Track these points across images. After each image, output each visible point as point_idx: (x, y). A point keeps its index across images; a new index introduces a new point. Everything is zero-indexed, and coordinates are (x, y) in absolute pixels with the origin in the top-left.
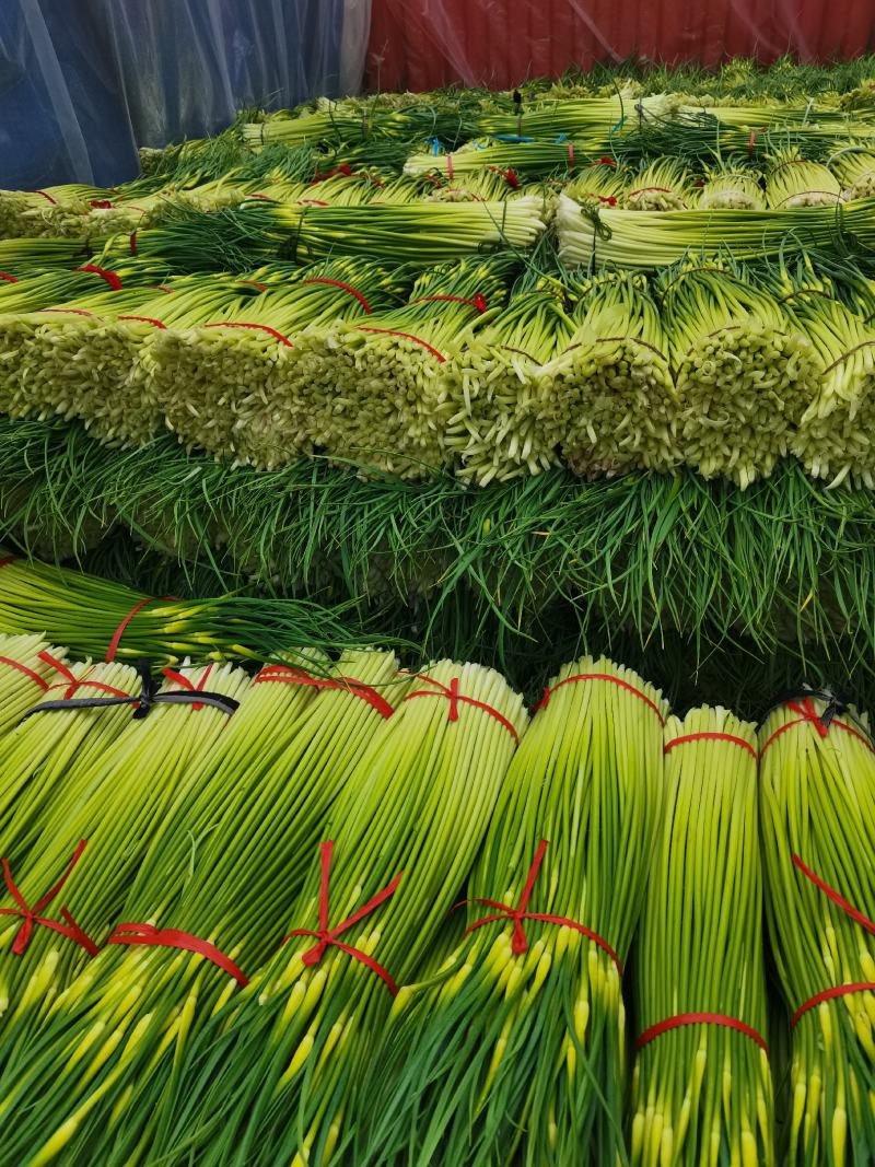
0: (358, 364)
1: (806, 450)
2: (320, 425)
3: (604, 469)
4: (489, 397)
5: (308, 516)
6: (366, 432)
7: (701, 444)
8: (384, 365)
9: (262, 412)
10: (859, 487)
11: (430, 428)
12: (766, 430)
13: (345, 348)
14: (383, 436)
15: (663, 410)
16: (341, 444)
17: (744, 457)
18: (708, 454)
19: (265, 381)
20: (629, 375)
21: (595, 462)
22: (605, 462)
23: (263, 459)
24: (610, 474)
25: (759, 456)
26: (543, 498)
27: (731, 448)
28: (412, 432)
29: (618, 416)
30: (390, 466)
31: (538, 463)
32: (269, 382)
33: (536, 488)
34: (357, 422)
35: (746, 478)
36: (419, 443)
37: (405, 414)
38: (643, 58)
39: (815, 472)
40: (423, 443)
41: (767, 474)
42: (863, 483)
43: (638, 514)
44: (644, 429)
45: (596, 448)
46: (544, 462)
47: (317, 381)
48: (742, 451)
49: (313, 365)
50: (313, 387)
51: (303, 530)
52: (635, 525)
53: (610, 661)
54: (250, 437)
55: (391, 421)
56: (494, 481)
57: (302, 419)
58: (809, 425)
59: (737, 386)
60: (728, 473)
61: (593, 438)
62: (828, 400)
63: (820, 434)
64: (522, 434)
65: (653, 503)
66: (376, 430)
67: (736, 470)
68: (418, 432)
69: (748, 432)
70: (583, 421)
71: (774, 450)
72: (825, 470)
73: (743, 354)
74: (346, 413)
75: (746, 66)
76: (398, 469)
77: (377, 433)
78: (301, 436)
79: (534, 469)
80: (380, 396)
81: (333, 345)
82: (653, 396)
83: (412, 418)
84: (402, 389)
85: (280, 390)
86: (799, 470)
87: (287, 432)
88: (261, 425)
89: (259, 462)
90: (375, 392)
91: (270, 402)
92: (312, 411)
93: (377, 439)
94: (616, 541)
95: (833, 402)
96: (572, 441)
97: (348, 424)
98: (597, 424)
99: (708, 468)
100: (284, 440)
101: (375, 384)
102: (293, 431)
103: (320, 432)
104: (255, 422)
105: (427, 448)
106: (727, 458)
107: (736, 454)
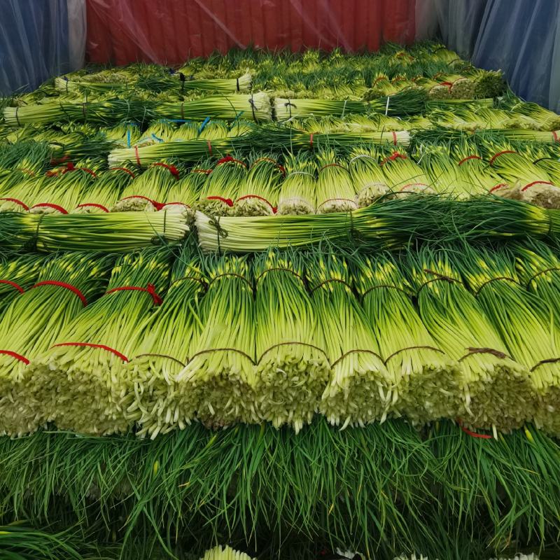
0: (70, 378)
1: (327, 411)
2: (50, 411)
3: (221, 425)
4: (151, 392)
5: (45, 471)
6: (79, 413)
7: (272, 411)
8: (85, 378)
9: (11, 406)
10: (357, 426)
11: (117, 410)
12: (305, 402)
13: (61, 368)
14: (89, 415)
15: (248, 396)
16: (64, 420)
17: (296, 415)
18: (276, 415)
19: (12, 390)
20: (227, 379)
21: (216, 422)
22: (222, 422)
23: (15, 430)
24: (225, 428)
25: (304, 413)
26: (188, 447)
27: (288, 411)
28: (107, 412)
29: (225, 399)
30: (95, 430)
31: (184, 422)
32: (14, 390)
33: (183, 440)
34: (73, 408)
35: (298, 426)
36: (112, 418)
37: (101, 403)
38: (257, 46)
39: (333, 423)
40: (114, 417)
41: (309, 422)
42: (359, 424)
43: (241, 455)
44: (240, 406)
45: (215, 416)
46: (188, 420)
47: (45, 387)
48: (294, 412)
49: (41, 379)
50: (43, 391)
51: (43, 480)
52: (240, 463)
53: (231, 549)
54: (5, 420)
55: (93, 406)
56: (160, 435)
57: (38, 408)
58: (326, 400)
59: (286, 385)
60: (289, 424)
61: (212, 411)
62: (334, 387)
63: (333, 404)
64: (173, 409)
65: (250, 445)
66: (85, 411)
67: (292, 423)
68: (111, 412)
69: (296, 403)
70: (206, 403)
71: (311, 409)
72: (338, 421)
73: (286, 368)
74: (65, 403)
75: (316, 56)
76: (101, 431)
77: (86, 414)
78: (37, 418)
79: (182, 426)
80: (85, 393)
81: (53, 368)
82: (242, 390)
83: (105, 405)
84: (98, 390)
85: (22, 394)
86: (324, 421)
87: (29, 417)
88: (12, 413)
89: (13, 432)
90: (82, 392)
91: (15, 401)
92: (43, 403)
93: (86, 417)
94: (228, 476)
95: (336, 388)
96: (202, 412)
97: (67, 409)
98: (214, 404)
99: (278, 423)
100: (27, 421)
101: (81, 388)
102: (32, 416)
103: (49, 414)
104: (7, 412)
105: (117, 419)
106: (287, 417)
107: (291, 413)
